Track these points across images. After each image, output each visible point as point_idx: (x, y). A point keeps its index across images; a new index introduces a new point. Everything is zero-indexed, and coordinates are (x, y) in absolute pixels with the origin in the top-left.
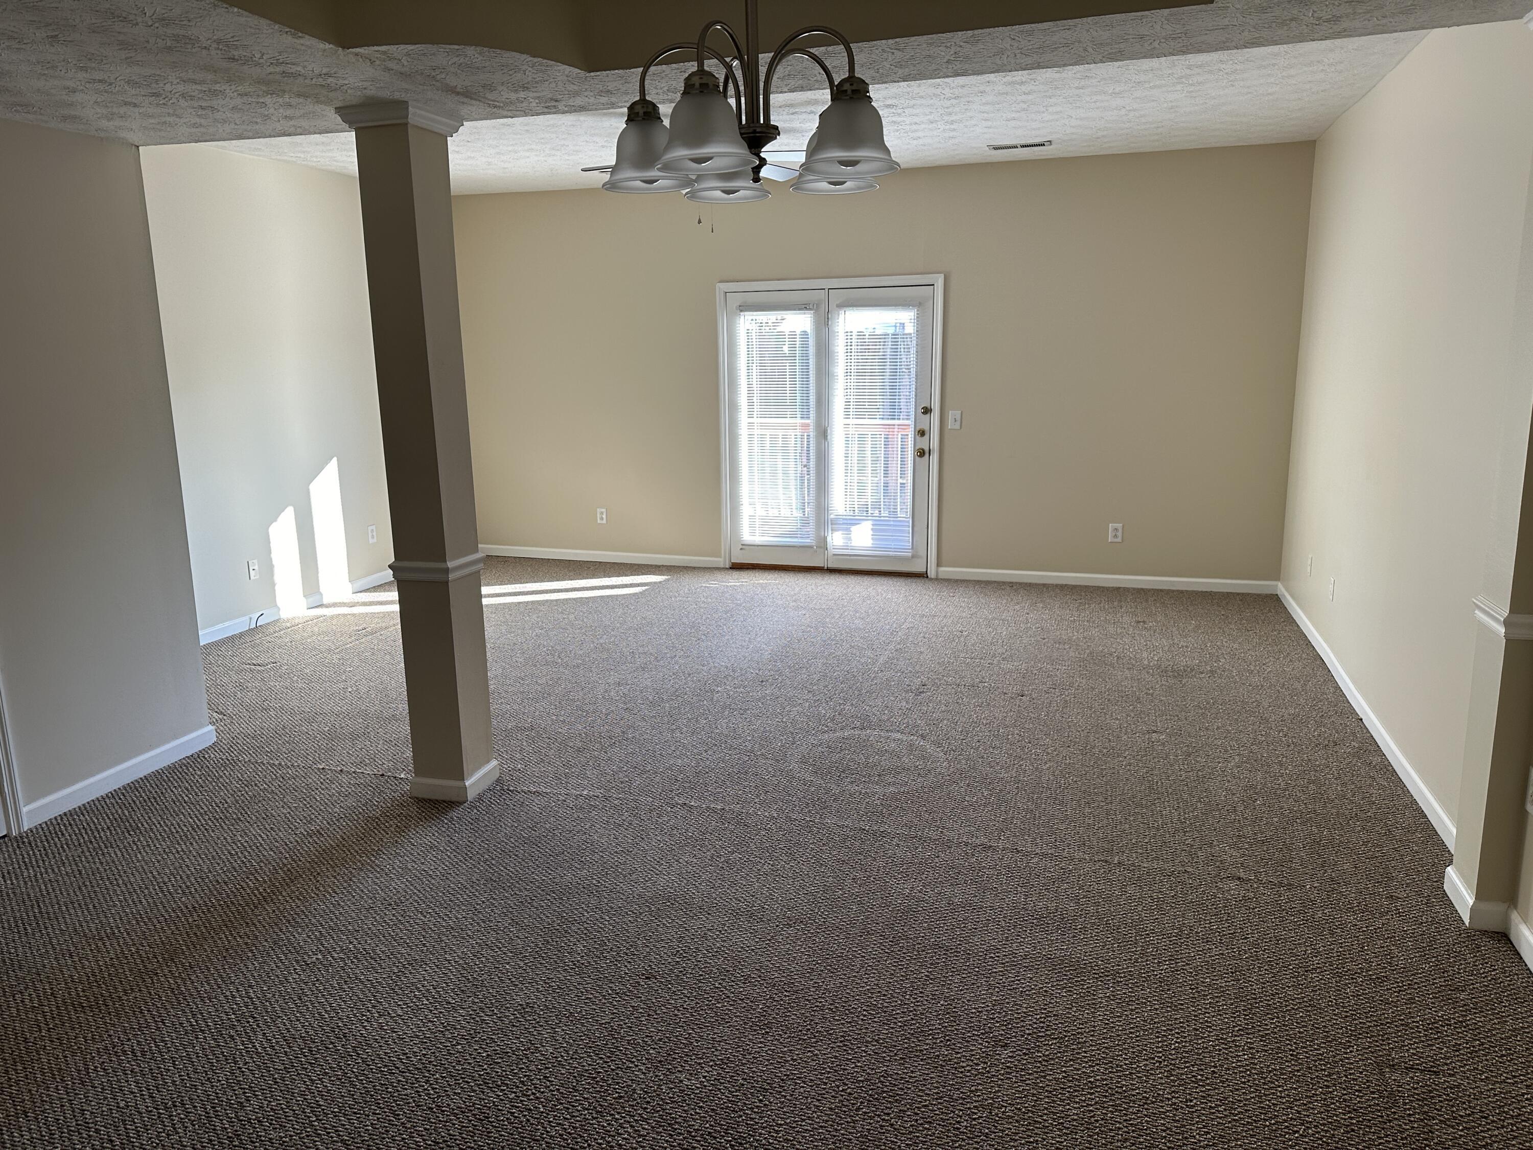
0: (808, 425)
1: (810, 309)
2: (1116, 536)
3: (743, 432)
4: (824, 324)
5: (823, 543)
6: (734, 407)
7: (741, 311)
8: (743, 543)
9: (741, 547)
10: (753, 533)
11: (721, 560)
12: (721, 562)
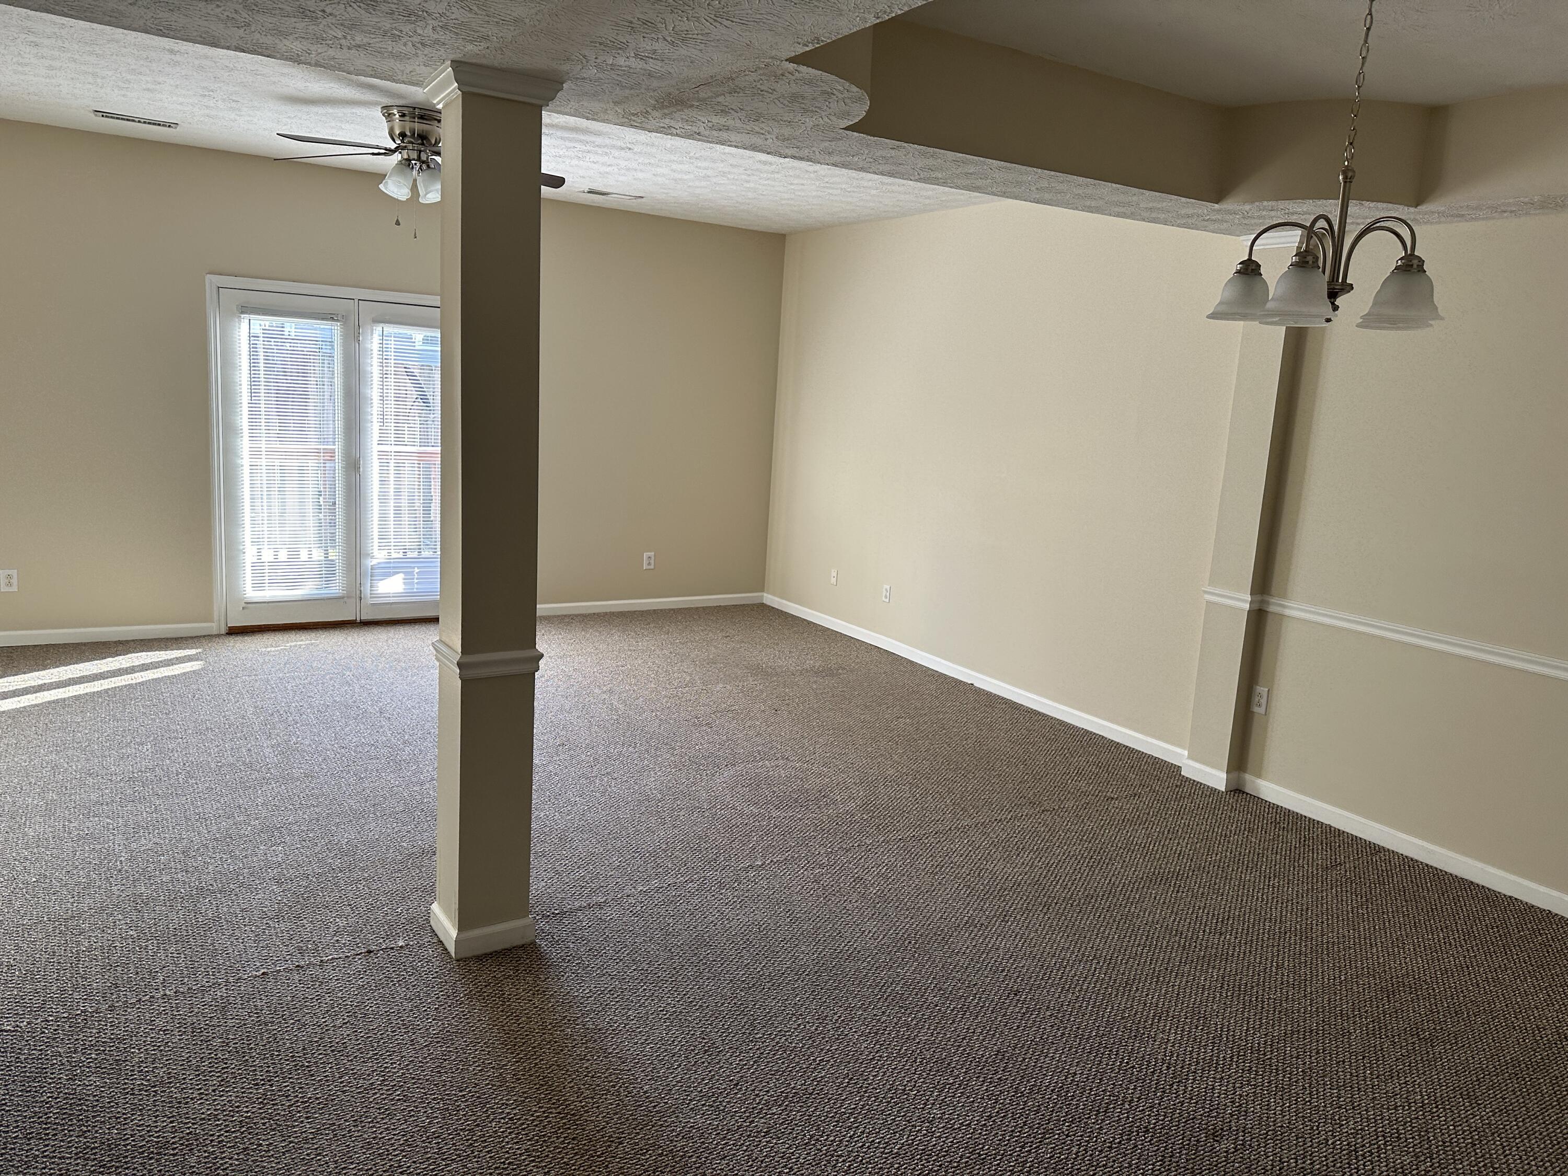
0: (333, 451)
1: (338, 320)
2: (649, 564)
3: (245, 461)
4: (353, 337)
5: (355, 593)
6: (231, 430)
7: (242, 313)
8: (246, 600)
9: (244, 605)
10: (258, 586)
11: (214, 625)
12: (214, 627)
